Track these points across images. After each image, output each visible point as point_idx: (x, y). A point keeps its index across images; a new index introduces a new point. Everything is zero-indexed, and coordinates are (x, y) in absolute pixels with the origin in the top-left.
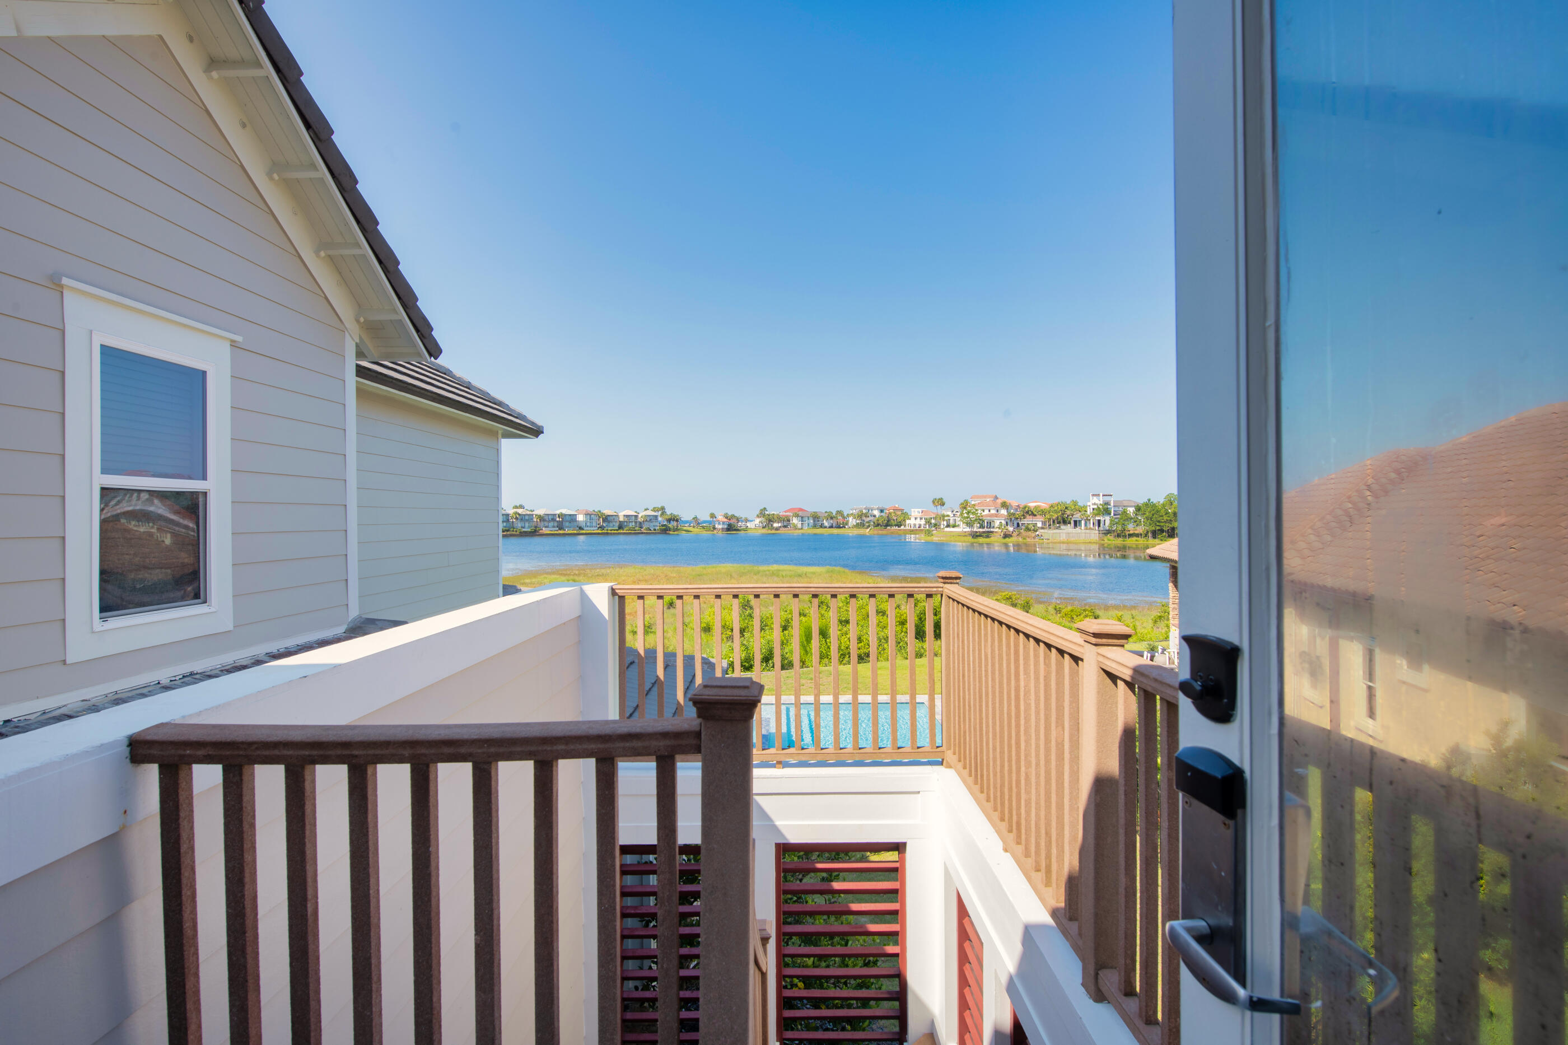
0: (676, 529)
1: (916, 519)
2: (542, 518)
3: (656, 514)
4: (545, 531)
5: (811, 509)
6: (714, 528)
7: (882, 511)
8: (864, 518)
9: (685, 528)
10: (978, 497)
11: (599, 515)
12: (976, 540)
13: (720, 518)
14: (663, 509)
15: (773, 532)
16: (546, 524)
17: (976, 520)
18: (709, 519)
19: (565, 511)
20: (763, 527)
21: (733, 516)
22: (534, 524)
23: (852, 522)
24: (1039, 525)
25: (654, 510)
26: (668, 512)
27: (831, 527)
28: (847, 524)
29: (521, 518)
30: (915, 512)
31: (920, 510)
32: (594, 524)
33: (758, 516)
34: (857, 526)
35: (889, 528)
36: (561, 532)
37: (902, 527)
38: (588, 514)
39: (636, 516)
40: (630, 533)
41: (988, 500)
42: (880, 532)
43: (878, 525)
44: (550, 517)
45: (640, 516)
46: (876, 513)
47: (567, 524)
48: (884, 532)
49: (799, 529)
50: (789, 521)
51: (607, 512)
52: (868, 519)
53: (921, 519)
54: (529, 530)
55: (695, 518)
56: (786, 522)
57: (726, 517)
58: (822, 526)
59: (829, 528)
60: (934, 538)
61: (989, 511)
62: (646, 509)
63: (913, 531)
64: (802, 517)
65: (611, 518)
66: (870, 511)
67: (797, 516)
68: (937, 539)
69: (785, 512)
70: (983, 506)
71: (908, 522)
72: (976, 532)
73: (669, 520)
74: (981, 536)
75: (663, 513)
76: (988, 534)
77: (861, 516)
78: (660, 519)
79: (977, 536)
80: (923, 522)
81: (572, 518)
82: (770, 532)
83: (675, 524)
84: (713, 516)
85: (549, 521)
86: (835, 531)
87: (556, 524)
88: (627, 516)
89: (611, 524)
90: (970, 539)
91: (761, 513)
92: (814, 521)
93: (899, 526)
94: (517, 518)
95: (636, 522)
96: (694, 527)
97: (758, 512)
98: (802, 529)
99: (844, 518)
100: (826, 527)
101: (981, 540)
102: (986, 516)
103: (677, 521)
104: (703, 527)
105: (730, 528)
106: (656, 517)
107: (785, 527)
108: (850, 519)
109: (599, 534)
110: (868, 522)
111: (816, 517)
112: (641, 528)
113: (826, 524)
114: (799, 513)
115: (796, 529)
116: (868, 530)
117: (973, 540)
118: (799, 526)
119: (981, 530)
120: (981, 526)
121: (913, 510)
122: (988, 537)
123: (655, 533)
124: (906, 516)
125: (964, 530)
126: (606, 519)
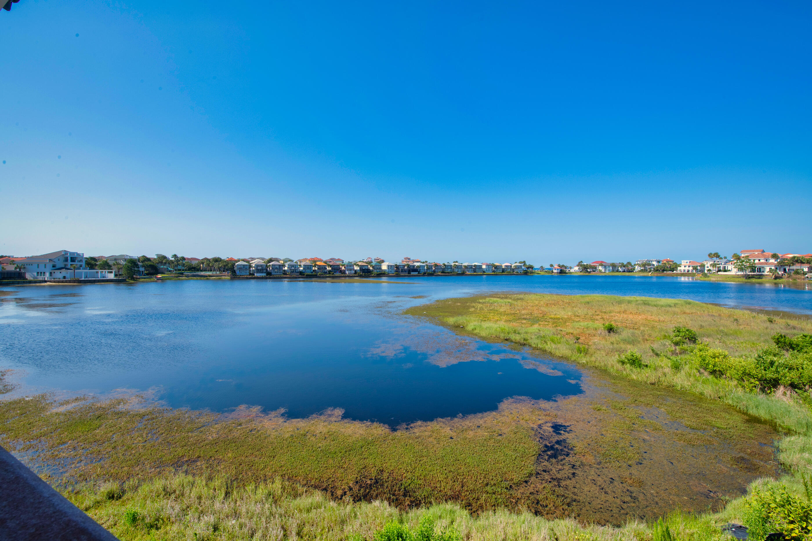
0: (532, 273)
1: (685, 266)
2: (466, 267)
3: (521, 265)
4: (468, 273)
5: (609, 261)
6: (552, 272)
7: (659, 262)
8: (647, 266)
9: (536, 272)
10: (747, 251)
11: (493, 265)
12: (749, 280)
13: (556, 266)
14: (524, 262)
15: (587, 274)
16: (468, 270)
17: (750, 267)
18: (549, 267)
19: (476, 264)
20: (581, 272)
21: (563, 266)
22: (463, 270)
23: (637, 268)
24: (806, 270)
25: (520, 263)
26: (527, 264)
27: (624, 271)
28: (634, 269)
29: (457, 267)
30: (684, 262)
31: (688, 261)
32: (490, 270)
33: (577, 266)
34: (641, 271)
35: (665, 272)
36: (475, 273)
37: (675, 272)
38: (487, 265)
39: (511, 266)
40: (508, 274)
41: (756, 253)
42: (659, 275)
43: (657, 270)
44: (470, 267)
45: (513, 266)
46: (654, 263)
47: (478, 270)
48: (662, 275)
49: (603, 273)
50: (595, 268)
51: (497, 264)
52: (650, 267)
53: (689, 266)
54: (461, 272)
55: (542, 267)
56: (594, 268)
57: (559, 266)
58: (618, 271)
59: (623, 272)
60: (712, 279)
61: (759, 260)
62: (516, 263)
63: (683, 274)
64: (605, 266)
65: (499, 267)
66: (650, 262)
67: (602, 265)
68: (714, 279)
69: (593, 263)
70: (753, 257)
71: (679, 268)
72: (749, 275)
73: (528, 268)
74: (753, 278)
75: (525, 265)
76: (760, 277)
77: (644, 265)
78: (523, 267)
79: (749, 278)
80: (691, 268)
81: (480, 267)
82: (585, 274)
83: (531, 269)
84: (552, 266)
85: (470, 268)
86: (627, 274)
87: (473, 270)
88: (506, 266)
89: (499, 270)
90: (744, 280)
91: (579, 264)
92: (613, 268)
93: (673, 271)
94: (455, 267)
95: (511, 269)
96: (541, 271)
97: (577, 263)
98: (605, 272)
99: (632, 266)
100: (620, 272)
101: (754, 280)
102: (757, 264)
103: (532, 268)
104: (546, 272)
105: (562, 272)
106: (521, 266)
107: (594, 271)
108: (636, 267)
109: (493, 274)
110: (649, 269)
111: (614, 266)
112: (514, 272)
113: (620, 269)
114: (601, 264)
115: (601, 273)
116: (650, 273)
117: (746, 280)
118: (603, 271)
119: (753, 273)
120: (754, 271)
121: (682, 261)
122: (759, 278)
123: (521, 275)
124: (676, 266)
125: (738, 273)
126: (496, 267)
